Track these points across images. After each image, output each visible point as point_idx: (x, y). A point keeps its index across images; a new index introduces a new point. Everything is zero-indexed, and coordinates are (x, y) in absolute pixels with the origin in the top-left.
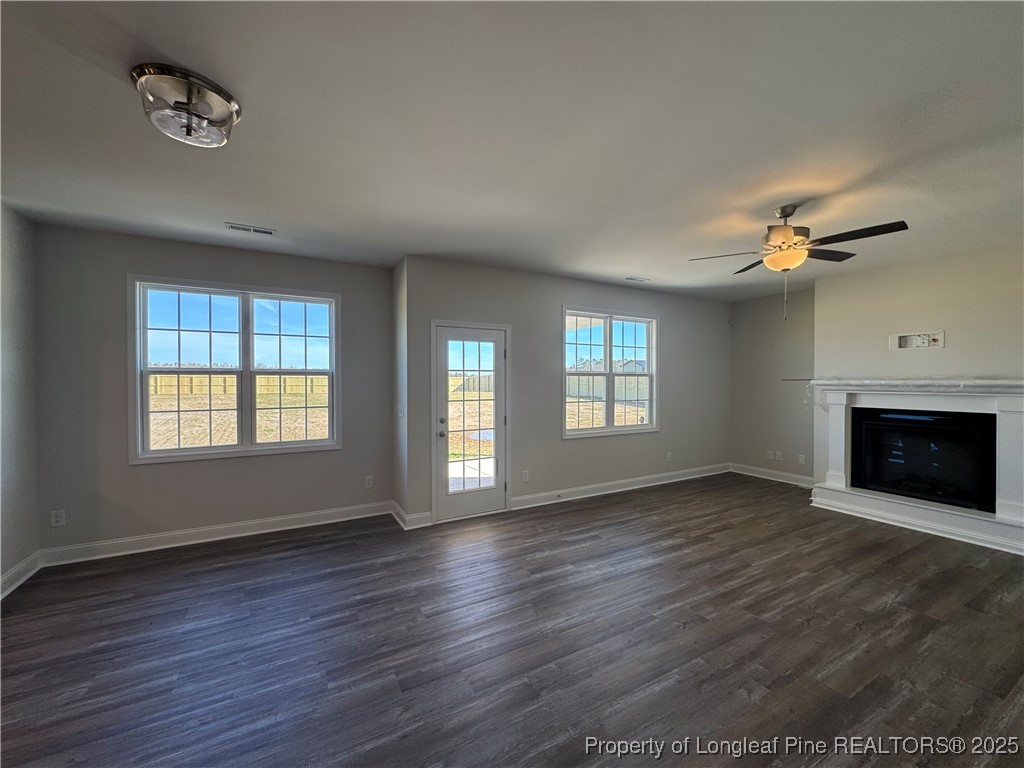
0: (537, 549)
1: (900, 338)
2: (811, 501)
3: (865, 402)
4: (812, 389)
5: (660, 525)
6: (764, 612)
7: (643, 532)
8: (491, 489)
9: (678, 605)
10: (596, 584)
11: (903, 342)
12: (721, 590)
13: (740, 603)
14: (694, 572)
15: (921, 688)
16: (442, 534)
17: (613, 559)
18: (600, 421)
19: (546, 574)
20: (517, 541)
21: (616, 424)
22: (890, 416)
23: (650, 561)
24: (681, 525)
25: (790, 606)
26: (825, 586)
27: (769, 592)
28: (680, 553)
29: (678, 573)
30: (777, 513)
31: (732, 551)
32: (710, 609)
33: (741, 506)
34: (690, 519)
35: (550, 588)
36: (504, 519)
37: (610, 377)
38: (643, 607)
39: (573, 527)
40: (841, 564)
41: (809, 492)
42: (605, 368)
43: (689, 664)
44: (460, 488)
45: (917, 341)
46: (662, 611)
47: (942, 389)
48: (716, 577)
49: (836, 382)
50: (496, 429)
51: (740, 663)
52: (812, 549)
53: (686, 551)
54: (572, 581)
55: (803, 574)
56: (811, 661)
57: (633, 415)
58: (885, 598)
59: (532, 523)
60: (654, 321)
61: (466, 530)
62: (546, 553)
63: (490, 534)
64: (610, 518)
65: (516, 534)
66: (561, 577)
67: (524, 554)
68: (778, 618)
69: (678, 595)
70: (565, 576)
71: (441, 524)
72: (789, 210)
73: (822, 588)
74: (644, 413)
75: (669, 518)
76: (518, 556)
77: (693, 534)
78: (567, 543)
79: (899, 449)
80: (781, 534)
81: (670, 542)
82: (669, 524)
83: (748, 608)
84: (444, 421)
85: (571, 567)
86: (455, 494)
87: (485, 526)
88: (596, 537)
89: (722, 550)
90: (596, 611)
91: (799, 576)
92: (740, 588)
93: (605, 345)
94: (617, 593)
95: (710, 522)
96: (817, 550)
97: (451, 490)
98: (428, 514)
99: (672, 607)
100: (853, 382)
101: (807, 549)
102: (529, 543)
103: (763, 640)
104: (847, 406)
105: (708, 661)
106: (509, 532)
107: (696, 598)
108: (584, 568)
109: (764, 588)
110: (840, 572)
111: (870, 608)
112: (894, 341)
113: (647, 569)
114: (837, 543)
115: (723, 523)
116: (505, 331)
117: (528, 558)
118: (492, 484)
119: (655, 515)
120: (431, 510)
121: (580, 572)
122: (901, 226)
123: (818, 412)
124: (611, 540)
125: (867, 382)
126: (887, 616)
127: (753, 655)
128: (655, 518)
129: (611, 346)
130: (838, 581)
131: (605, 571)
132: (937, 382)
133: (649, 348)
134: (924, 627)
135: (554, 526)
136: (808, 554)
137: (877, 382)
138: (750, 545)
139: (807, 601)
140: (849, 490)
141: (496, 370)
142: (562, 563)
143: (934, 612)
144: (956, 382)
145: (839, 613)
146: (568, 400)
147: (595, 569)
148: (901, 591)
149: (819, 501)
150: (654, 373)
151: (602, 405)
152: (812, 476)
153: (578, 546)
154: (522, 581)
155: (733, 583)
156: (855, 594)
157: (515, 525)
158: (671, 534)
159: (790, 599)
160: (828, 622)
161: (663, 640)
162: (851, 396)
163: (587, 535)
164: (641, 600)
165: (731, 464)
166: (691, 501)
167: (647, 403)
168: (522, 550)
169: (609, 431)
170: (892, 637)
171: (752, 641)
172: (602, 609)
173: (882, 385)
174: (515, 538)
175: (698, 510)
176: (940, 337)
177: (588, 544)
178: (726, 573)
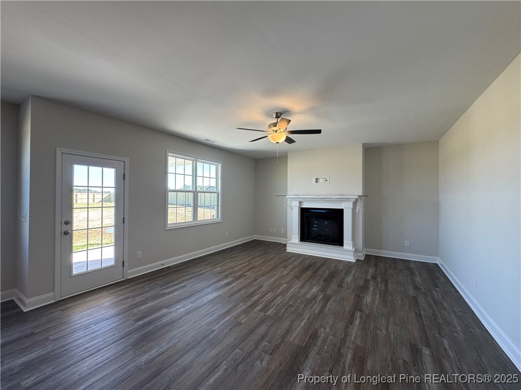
0: (143, 303)
1: (316, 179)
2: (286, 250)
3: (305, 205)
4: (287, 199)
5: (220, 273)
6: (268, 310)
7: (212, 278)
8: (112, 267)
9: (227, 318)
10: (180, 318)
11: (317, 180)
12: (249, 303)
13: (258, 308)
14: (237, 296)
15: (327, 330)
16: (62, 308)
17: (193, 299)
18: (189, 218)
19: (146, 320)
20: (128, 301)
21: (199, 219)
22: (313, 211)
23: (215, 295)
24: (231, 270)
25: (279, 304)
26: (292, 290)
27: (270, 299)
28: (230, 287)
29: (228, 299)
30: (273, 257)
31: (255, 280)
32: (244, 316)
33: (259, 256)
34: (236, 266)
35: (148, 330)
36: (121, 286)
37: (195, 193)
38: (208, 325)
39: (169, 283)
40: (297, 277)
41: (285, 245)
42: (193, 188)
43: (232, 355)
44: (84, 270)
45: (321, 181)
46: (219, 325)
47: (329, 200)
48: (247, 297)
49: (295, 197)
50: (116, 226)
51: (257, 345)
52: (287, 272)
53: (233, 285)
54: (165, 320)
55: (284, 286)
56: (288, 332)
57: (208, 214)
58: (313, 290)
59: (141, 285)
60: (220, 165)
61: (86, 300)
62: (149, 304)
63: (108, 299)
64: (193, 273)
65: (128, 295)
66: (157, 319)
67: (131, 309)
68: (275, 311)
69: (228, 312)
70: (160, 318)
71: (63, 300)
72: (279, 115)
73: (291, 291)
74: (214, 212)
75: (226, 267)
76: (128, 311)
77: (237, 274)
78: (165, 294)
79: (315, 224)
80: (275, 267)
81: (226, 281)
82: (225, 271)
83: (261, 310)
84: (69, 223)
85: (166, 310)
86: (78, 275)
87: (104, 293)
88: (184, 286)
89: (250, 281)
90: (178, 338)
91: (282, 287)
92: (258, 300)
93: (193, 176)
94: (193, 321)
95: (245, 266)
96: (289, 272)
97: (75, 272)
98: (51, 294)
99: (224, 321)
100: (301, 197)
101: (285, 273)
102: (138, 299)
103: (268, 327)
104: (299, 207)
105: (241, 349)
106: (123, 295)
107: (237, 312)
108: (174, 309)
109: (269, 297)
110: (298, 281)
111: (308, 296)
112: (314, 180)
113: (212, 300)
114: (296, 268)
115: (251, 266)
116: (124, 162)
117: (135, 311)
118: (112, 263)
119: (219, 267)
120: (54, 290)
121: (171, 312)
122: (319, 132)
123: (289, 210)
124: (193, 287)
125: (306, 197)
126: (314, 297)
127: (263, 338)
128: (219, 269)
129: (196, 176)
130: (297, 286)
131: (187, 307)
132: (327, 197)
133: (217, 178)
134: (327, 299)
135: (157, 284)
136: (286, 275)
137: (309, 197)
138: (263, 275)
139: (286, 299)
140: (300, 243)
141: (117, 187)
142: (160, 308)
143: (329, 292)
144: (332, 197)
145: (298, 302)
146: (169, 206)
147: (182, 308)
148: (318, 285)
149: (290, 249)
150: (220, 192)
151: (191, 209)
152: (287, 238)
153: (171, 295)
154: (128, 330)
155: (254, 298)
156: (303, 291)
157: (129, 289)
158: (226, 277)
159: (279, 300)
160: (294, 308)
161: (218, 345)
162: (300, 203)
163: (178, 286)
164: (207, 321)
165: (255, 235)
166: (237, 256)
167: (216, 207)
168: (130, 306)
169: (195, 223)
170: (317, 308)
171: (262, 329)
172: (182, 335)
173: (310, 198)
174: (127, 298)
175: (240, 260)
176: (328, 179)
177: (179, 292)
178: (252, 293)
